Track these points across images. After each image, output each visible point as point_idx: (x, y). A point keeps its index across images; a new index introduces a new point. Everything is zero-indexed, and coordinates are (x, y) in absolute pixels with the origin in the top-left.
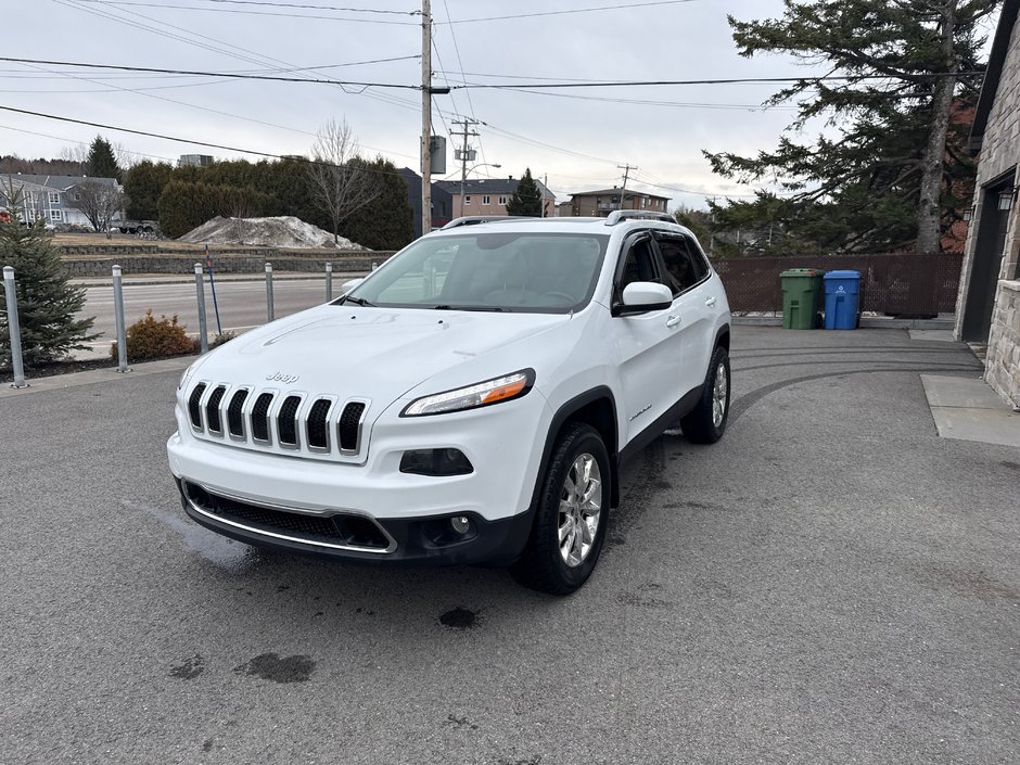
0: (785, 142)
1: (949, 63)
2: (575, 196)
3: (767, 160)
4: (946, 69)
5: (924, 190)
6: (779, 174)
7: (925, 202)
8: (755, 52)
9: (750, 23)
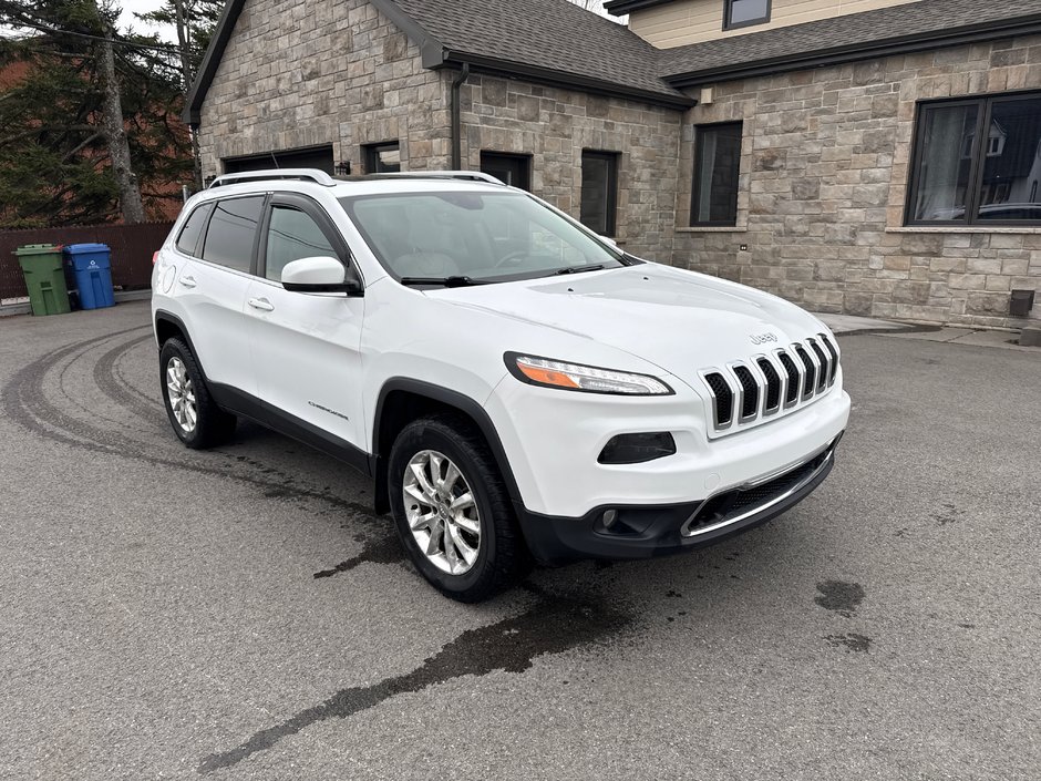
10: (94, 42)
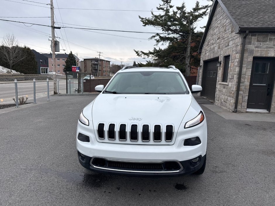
0: (155, 49)
1: (190, 32)
2: (85, 59)
3: (151, 53)
4: (189, 33)
5: (186, 61)
6: (153, 57)
7: (187, 64)
8: (147, 26)
9: (144, 18)
10: (187, 35)
